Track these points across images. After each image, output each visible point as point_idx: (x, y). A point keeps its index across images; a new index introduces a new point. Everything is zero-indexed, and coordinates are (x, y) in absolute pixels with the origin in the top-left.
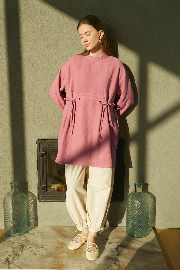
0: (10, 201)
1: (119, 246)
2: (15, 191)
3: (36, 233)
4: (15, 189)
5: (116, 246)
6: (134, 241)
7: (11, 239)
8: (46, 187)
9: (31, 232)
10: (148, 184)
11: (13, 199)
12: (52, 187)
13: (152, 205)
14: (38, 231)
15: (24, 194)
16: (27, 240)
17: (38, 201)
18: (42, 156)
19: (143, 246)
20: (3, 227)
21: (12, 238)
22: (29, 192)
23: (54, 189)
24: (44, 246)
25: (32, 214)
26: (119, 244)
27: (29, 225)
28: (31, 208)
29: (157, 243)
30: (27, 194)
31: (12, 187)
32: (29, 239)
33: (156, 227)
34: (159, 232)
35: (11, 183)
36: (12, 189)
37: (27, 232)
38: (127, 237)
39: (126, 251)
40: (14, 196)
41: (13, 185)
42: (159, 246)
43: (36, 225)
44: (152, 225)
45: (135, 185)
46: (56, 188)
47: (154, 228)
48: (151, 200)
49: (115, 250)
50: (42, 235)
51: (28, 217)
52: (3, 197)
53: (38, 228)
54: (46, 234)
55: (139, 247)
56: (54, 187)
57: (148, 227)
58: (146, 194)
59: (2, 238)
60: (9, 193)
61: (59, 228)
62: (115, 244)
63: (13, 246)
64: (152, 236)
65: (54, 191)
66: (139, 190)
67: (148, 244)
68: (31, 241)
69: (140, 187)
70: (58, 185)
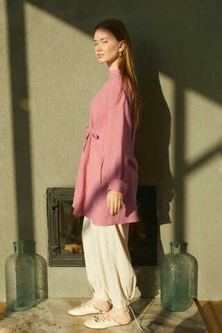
0: (13, 266)
1: (152, 323)
2: (19, 254)
3: (47, 308)
4: (20, 250)
5: (149, 323)
6: (171, 316)
7: (15, 315)
8: (59, 248)
9: (40, 306)
10: (187, 244)
11: (17, 264)
12: (66, 248)
13: (192, 271)
14: (48, 304)
15: (31, 258)
16: (35, 316)
17: (48, 267)
18: (53, 209)
19: (182, 322)
20: (5, 300)
21: (16, 313)
22: (37, 255)
23: (69, 251)
24: (58, 324)
25: (40, 283)
26: (152, 320)
27: (37, 297)
28: (40, 276)
29: (200, 318)
30: (34, 258)
31: (15, 248)
32: (37, 315)
33: (199, 299)
34: (202, 305)
35: (14, 243)
36: (15, 251)
37: (35, 306)
38: (161, 312)
39: (161, 329)
40: (18, 261)
41: (17, 245)
42: (203, 322)
43: (46, 297)
44: (193, 297)
45: (171, 244)
46: (71, 250)
47: (196, 300)
48: (191, 264)
49: (147, 329)
50: (55, 310)
51: (36, 287)
52: (4, 262)
53: (48, 301)
54: (59, 308)
55: (178, 323)
56: (69, 248)
57: (187, 298)
58: (185, 256)
59: (3, 314)
60: (12, 256)
61: (75, 300)
62: (147, 321)
63: (18, 323)
64: (193, 309)
65: (68, 254)
66: (177, 251)
67: (189, 319)
68: (41, 317)
69: (178, 247)
70: (74, 246)
